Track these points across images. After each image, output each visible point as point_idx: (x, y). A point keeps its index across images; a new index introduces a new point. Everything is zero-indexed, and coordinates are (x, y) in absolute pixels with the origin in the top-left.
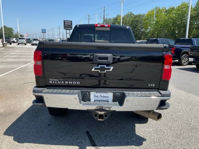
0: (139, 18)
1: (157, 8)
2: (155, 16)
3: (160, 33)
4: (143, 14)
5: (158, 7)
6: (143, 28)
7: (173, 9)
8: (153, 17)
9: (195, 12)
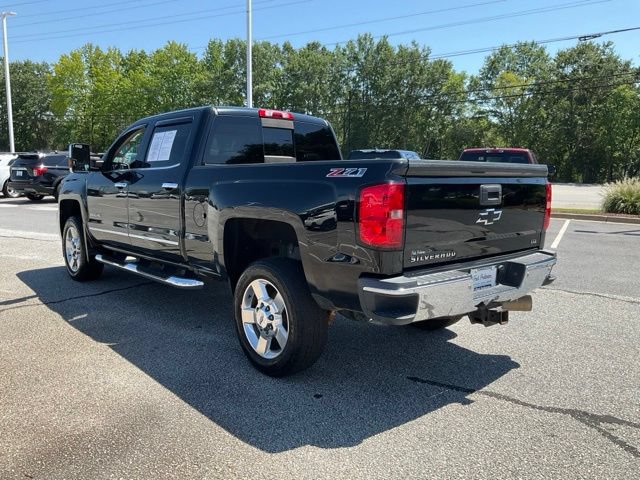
0: (28, 75)
1: (91, 47)
2: (86, 72)
3: (110, 130)
4: (40, 63)
5: (94, 46)
6: (47, 109)
7: (142, 56)
8: (81, 75)
9: (208, 73)
